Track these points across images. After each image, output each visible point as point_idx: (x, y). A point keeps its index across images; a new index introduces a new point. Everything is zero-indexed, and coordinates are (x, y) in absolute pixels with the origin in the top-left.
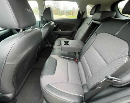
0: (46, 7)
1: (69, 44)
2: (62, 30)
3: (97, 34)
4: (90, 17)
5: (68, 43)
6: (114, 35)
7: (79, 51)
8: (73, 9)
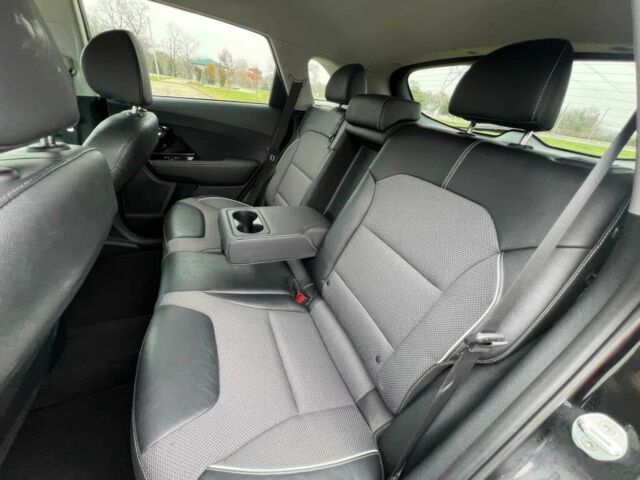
0: (94, 34)
1: (259, 228)
2: (196, 158)
3: (375, 181)
4: (329, 109)
5: (257, 222)
6: (440, 186)
7: (313, 254)
8: (223, 59)
